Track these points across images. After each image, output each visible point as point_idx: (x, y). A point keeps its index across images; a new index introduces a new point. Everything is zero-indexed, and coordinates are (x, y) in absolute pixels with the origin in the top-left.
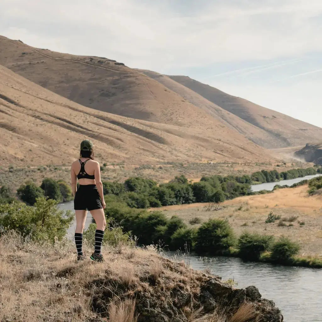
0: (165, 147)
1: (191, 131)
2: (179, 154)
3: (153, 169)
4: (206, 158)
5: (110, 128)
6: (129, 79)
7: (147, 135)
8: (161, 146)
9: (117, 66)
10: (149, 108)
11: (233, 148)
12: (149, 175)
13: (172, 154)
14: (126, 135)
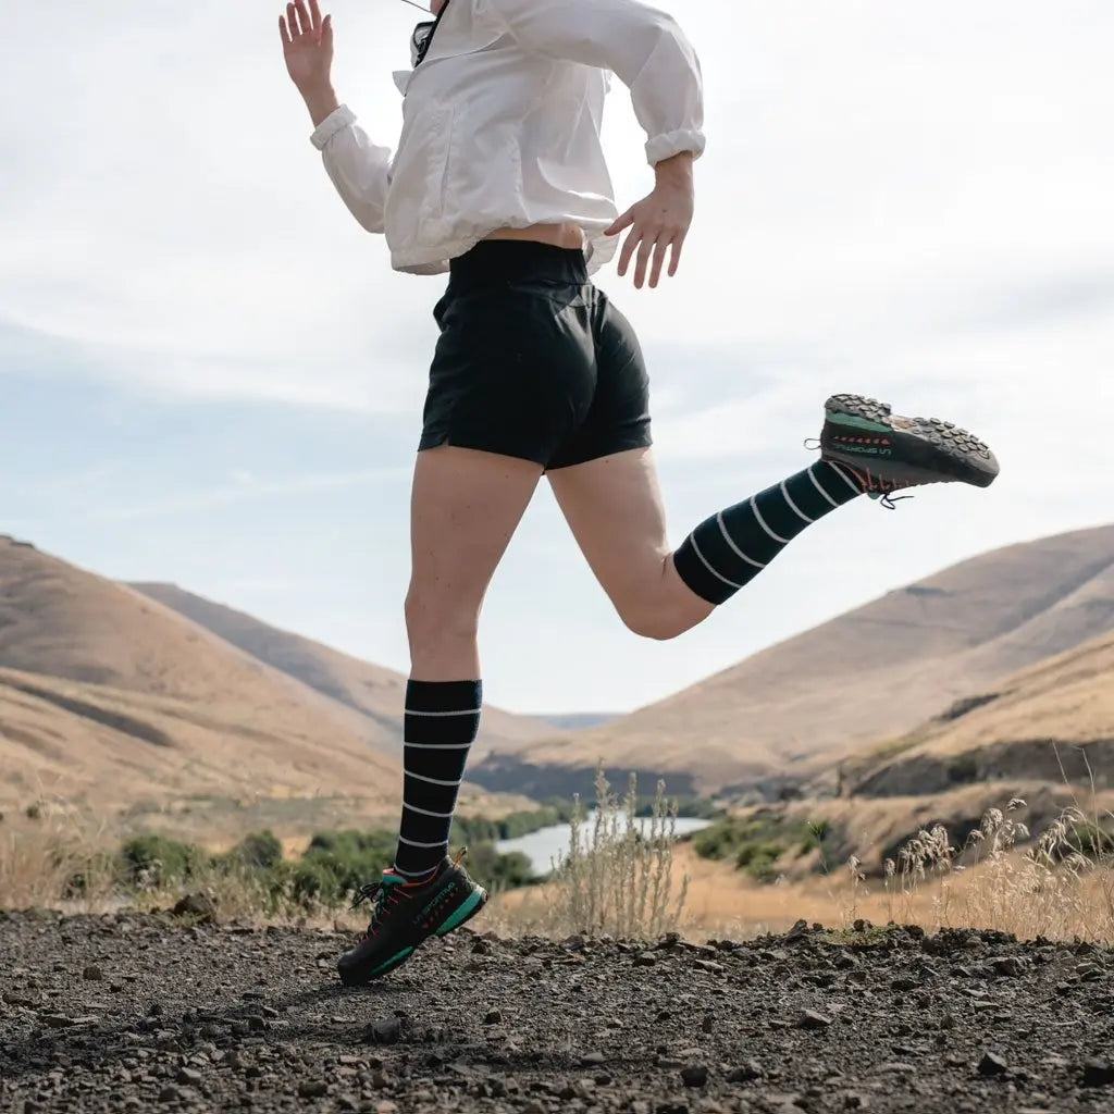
0: (171, 754)
1: (227, 712)
2: (211, 775)
3: (168, 812)
4: (284, 783)
5: (23, 705)
6: (48, 583)
7: (120, 723)
8: (161, 751)
9: (16, 549)
10: (103, 658)
11: (342, 757)
12: (163, 829)
13: (193, 773)
14: (70, 723)
